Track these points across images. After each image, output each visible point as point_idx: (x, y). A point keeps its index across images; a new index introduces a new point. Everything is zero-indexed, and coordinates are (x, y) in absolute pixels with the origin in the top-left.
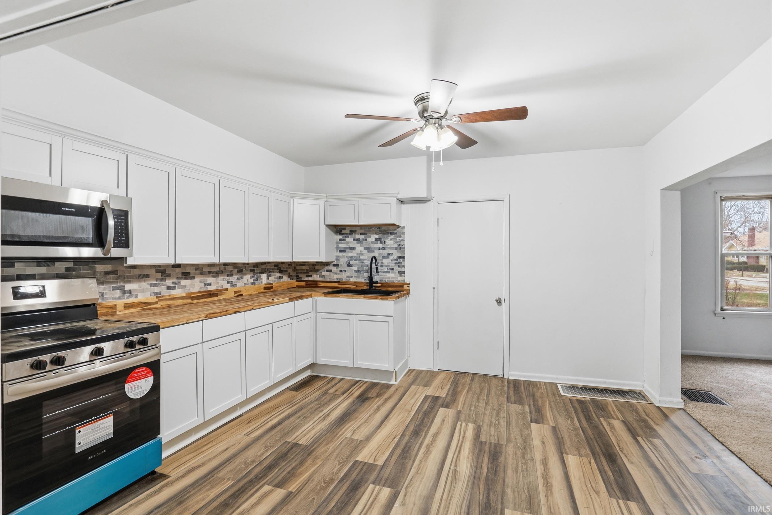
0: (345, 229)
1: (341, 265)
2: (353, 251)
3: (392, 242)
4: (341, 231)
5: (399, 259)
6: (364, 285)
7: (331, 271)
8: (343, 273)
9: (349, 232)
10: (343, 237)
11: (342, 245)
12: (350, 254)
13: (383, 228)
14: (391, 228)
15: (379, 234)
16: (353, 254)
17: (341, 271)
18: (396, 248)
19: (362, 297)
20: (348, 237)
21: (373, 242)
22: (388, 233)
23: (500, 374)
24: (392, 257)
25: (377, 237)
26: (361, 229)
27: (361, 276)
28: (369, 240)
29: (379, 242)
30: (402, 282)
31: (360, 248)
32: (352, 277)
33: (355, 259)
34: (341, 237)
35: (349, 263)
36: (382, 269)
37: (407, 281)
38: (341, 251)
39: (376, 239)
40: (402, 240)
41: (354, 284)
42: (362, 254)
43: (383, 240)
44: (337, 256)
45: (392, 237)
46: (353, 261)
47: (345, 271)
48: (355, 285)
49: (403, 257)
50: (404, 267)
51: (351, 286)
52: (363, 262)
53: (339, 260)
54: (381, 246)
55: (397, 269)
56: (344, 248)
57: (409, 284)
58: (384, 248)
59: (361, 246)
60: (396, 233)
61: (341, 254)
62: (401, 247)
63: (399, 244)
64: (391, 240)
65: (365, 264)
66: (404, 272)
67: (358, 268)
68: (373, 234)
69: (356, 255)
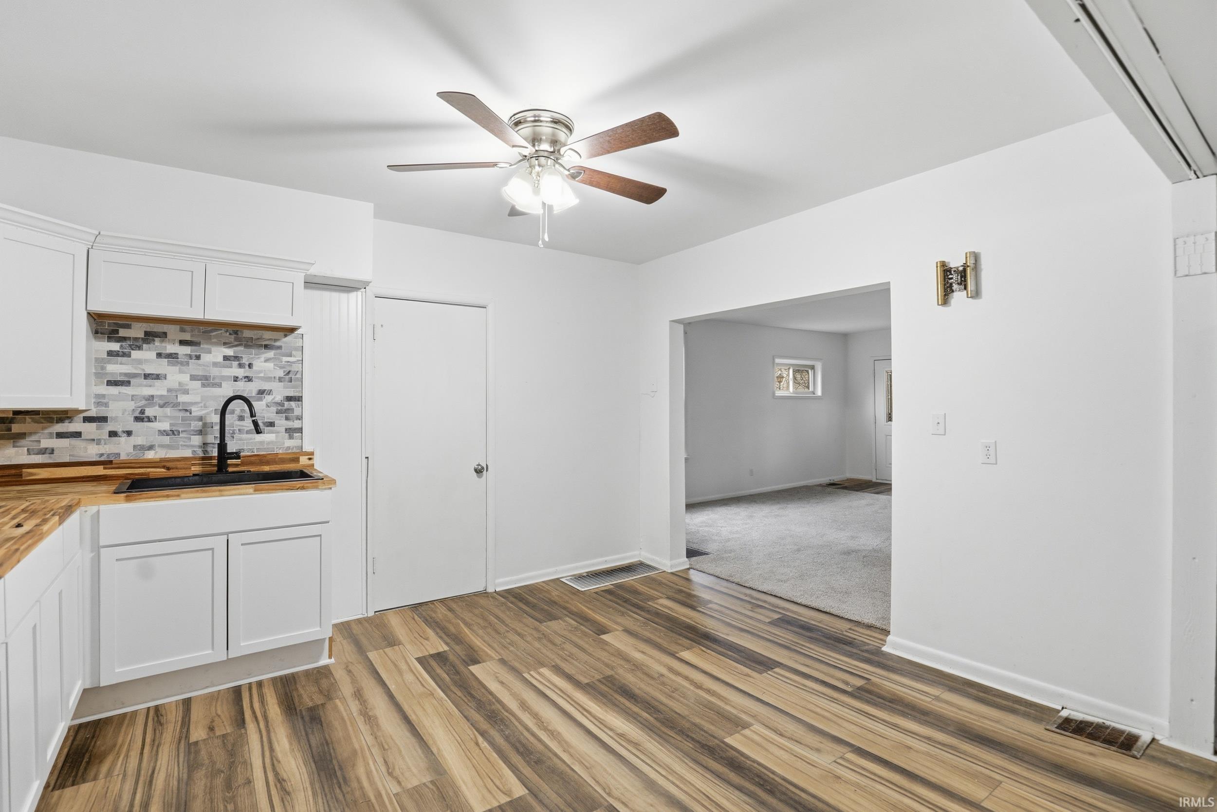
0: (128, 327)
1: (115, 419)
2: (156, 384)
3: (270, 365)
4: (117, 332)
5: (286, 403)
6: (193, 465)
7: (78, 435)
8: (123, 439)
9: (141, 335)
10: (121, 346)
11: (116, 368)
12: (147, 391)
13: (247, 334)
14: (267, 335)
15: (236, 346)
16: (158, 389)
17: (113, 434)
18: (280, 380)
19: (251, 491)
20: (139, 348)
21: (219, 363)
22: (261, 346)
23: (480, 588)
24: (268, 398)
25: (230, 352)
26: (182, 330)
27: (181, 443)
28: (206, 358)
29: (235, 364)
30: (295, 450)
31: (175, 376)
32: (151, 448)
33: (162, 402)
34: (115, 346)
35: (142, 412)
36: (243, 426)
37: (307, 448)
38: (110, 383)
39: (226, 358)
40: (294, 362)
41: (163, 464)
42: (186, 392)
43: (245, 361)
44: (98, 396)
45: (271, 354)
46: (157, 407)
47: (129, 433)
48: (164, 467)
49: (299, 399)
50: (300, 418)
51: (149, 470)
52: (186, 410)
53: (106, 405)
54: (241, 373)
55: (282, 423)
56: (126, 375)
57: (312, 454)
58: (249, 379)
59: (181, 372)
60: (280, 348)
61: (114, 390)
62: (290, 376)
63: (288, 369)
64: (267, 360)
65: (193, 414)
66: (300, 430)
67: (171, 425)
68: (217, 344)
69: (165, 393)
